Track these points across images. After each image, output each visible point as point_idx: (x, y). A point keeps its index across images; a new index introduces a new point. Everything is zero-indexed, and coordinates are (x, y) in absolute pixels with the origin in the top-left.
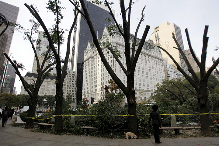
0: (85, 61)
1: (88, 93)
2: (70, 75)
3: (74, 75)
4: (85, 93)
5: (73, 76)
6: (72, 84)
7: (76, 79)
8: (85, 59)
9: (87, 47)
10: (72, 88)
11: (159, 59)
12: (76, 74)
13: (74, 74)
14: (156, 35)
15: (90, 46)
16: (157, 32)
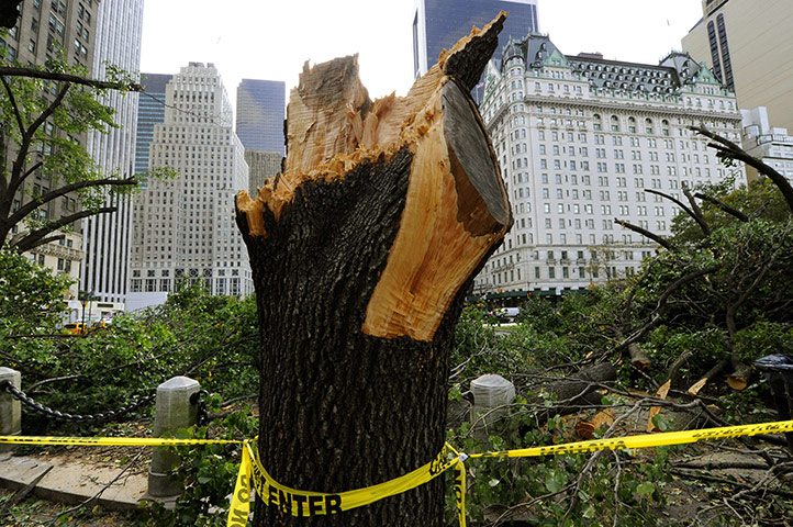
14: (711, 26)
16: (717, 13)
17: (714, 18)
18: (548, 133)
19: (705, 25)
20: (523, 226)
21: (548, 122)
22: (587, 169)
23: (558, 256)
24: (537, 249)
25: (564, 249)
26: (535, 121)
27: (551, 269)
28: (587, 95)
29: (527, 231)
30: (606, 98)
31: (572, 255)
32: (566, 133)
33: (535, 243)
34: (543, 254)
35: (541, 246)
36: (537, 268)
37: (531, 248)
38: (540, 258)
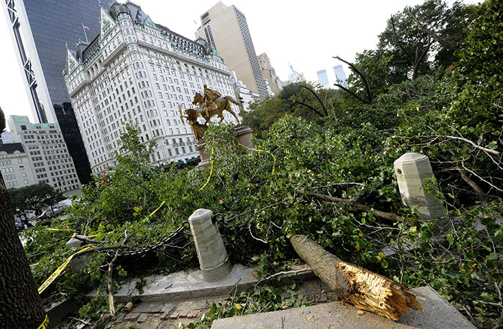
0: (74, 96)
1: (104, 160)
2: (44, 135)
3: (56, 132)
4: (98, 163)
5: (53, 134)
6: (58, 152)
7: (63, 140)
8: (71, 91)
9: (67, 63)
10: (60, 161)
11: (223, 73)
12: (59, 130)
13: (52, 129)
14: (206, 30)
15: (73, 59)
16: (207, 24)
17: (206, 26)
18: (156, 67)
19: (203, 29)
20: (155, 124)
21: (155, 61)
22: (180, 91)
23: (178, 141)
24: (167, 138)
25: (180, 137)
26: (147, 59)
27: (177, 149)
28: (171, 50)
29: (158, 127)
30: (180, 53)
31: (185, 140)
32: (165, 69)
33: (164, 135)
34: (170, 142)
35: (169, 136)
36: (169, 150)
37: (163, 138)
38: (170, 143)
